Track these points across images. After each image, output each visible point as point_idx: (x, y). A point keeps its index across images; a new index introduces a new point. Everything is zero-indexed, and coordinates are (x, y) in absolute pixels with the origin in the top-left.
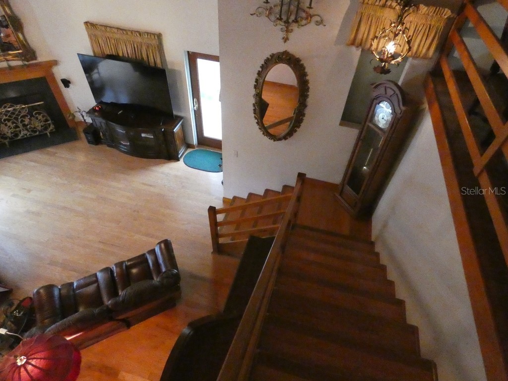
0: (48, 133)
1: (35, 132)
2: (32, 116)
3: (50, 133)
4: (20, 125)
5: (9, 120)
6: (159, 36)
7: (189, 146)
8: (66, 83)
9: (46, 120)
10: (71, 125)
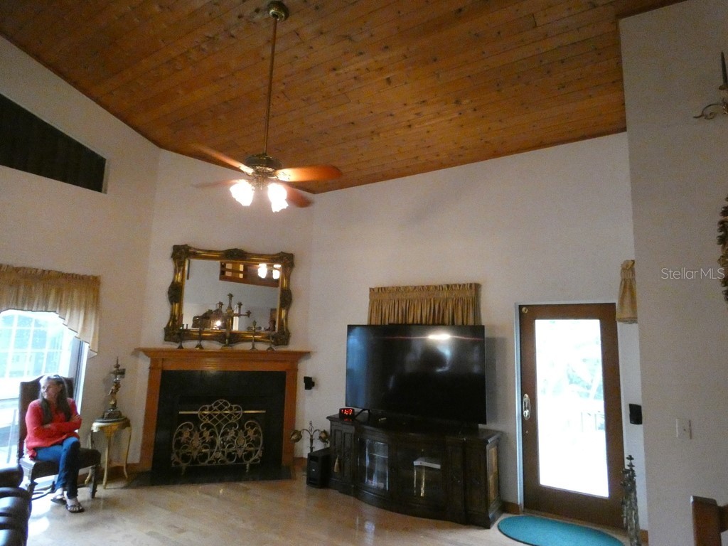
0: (248, 465)
1: (231, 460)
2: (242, 428)
3: (251, 465)
4: (219, 440)
5: (208, 426)
6: (476, 287)
7: (506, 507)
8: (310, 383)
9: (256, 443)
10: (286, 459)
